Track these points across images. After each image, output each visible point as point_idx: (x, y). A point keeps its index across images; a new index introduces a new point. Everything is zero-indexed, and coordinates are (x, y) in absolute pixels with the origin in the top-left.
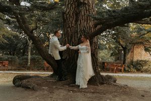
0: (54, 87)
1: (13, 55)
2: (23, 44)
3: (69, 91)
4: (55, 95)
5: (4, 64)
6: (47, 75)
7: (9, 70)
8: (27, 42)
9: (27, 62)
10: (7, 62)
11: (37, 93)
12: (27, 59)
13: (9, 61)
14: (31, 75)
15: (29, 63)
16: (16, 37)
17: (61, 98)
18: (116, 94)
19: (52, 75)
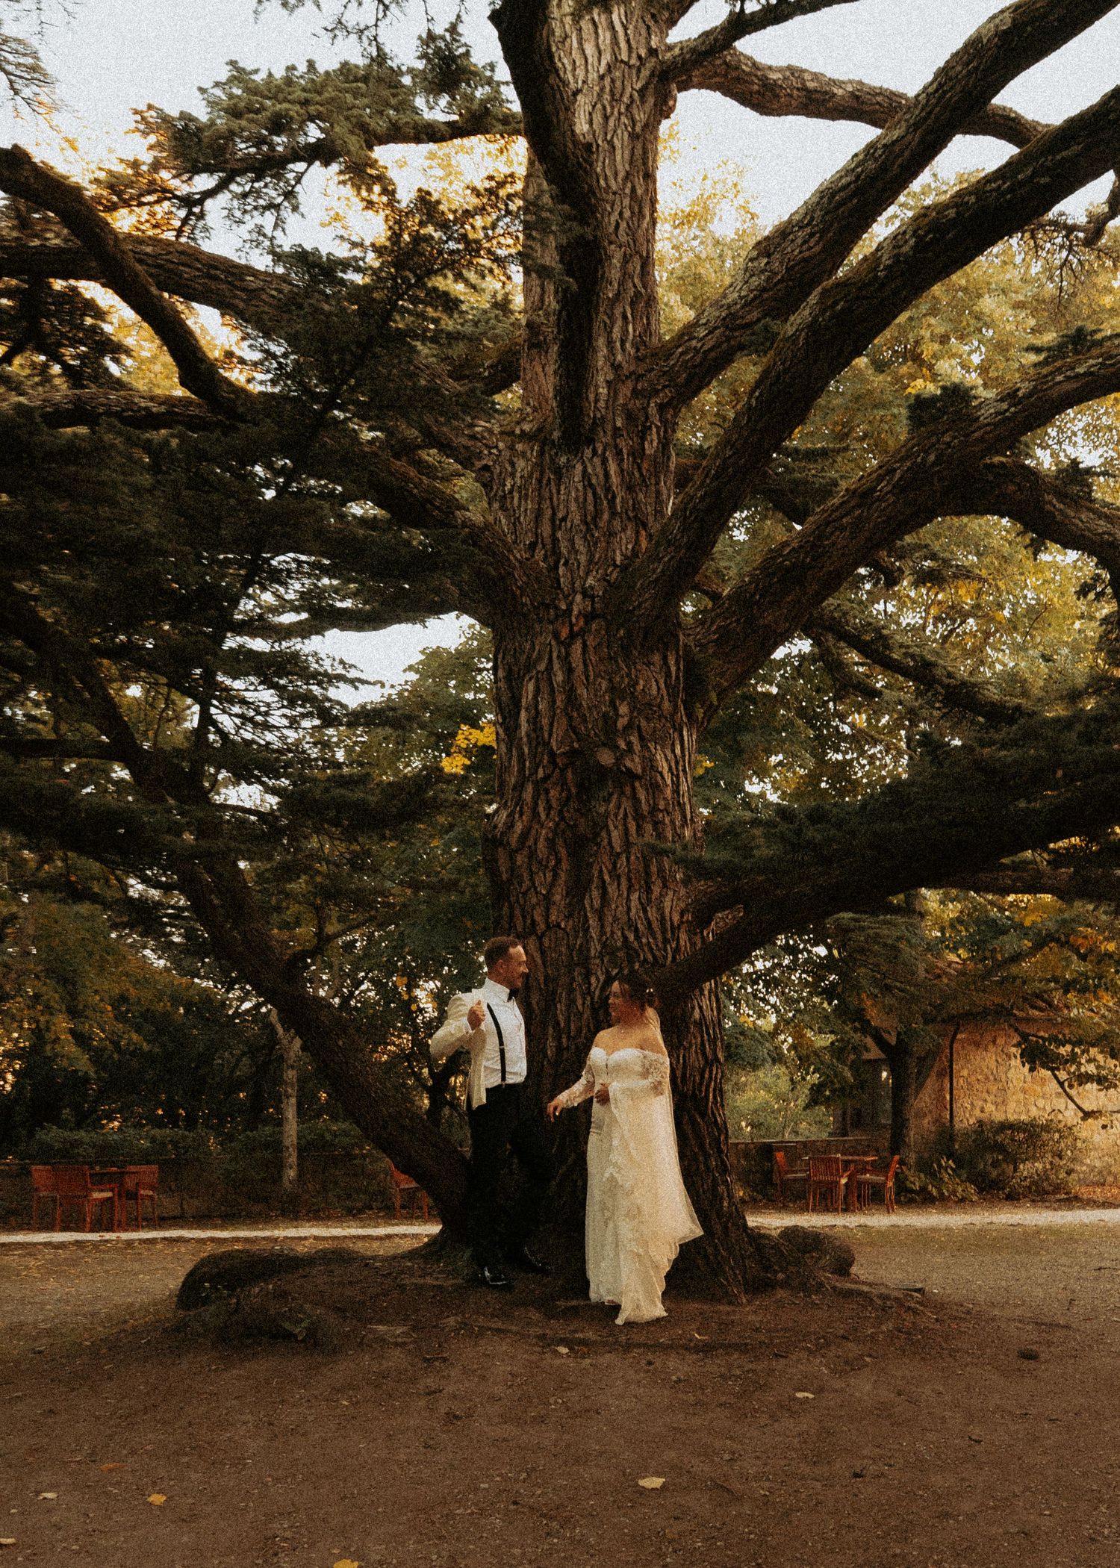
0: (451, 1321)
1: (191, 1122)
2: (252, 1051)
3: (548, 1343)
4: (454, 1373)
5: (130, 1183)
6: (407, 1245)
7: (161, 1222)
8: (273, 1041)
9: (280, 1166)
10: (150, 1172)
11: (342, 1369)
12: (276, 1146)
13: (163, 1164)
14: (301, 1249)
15: (292, 1173)
16: (206, 1009)
17: (498, 1390)
18: (853, 1349)
19: (434, 1240)
